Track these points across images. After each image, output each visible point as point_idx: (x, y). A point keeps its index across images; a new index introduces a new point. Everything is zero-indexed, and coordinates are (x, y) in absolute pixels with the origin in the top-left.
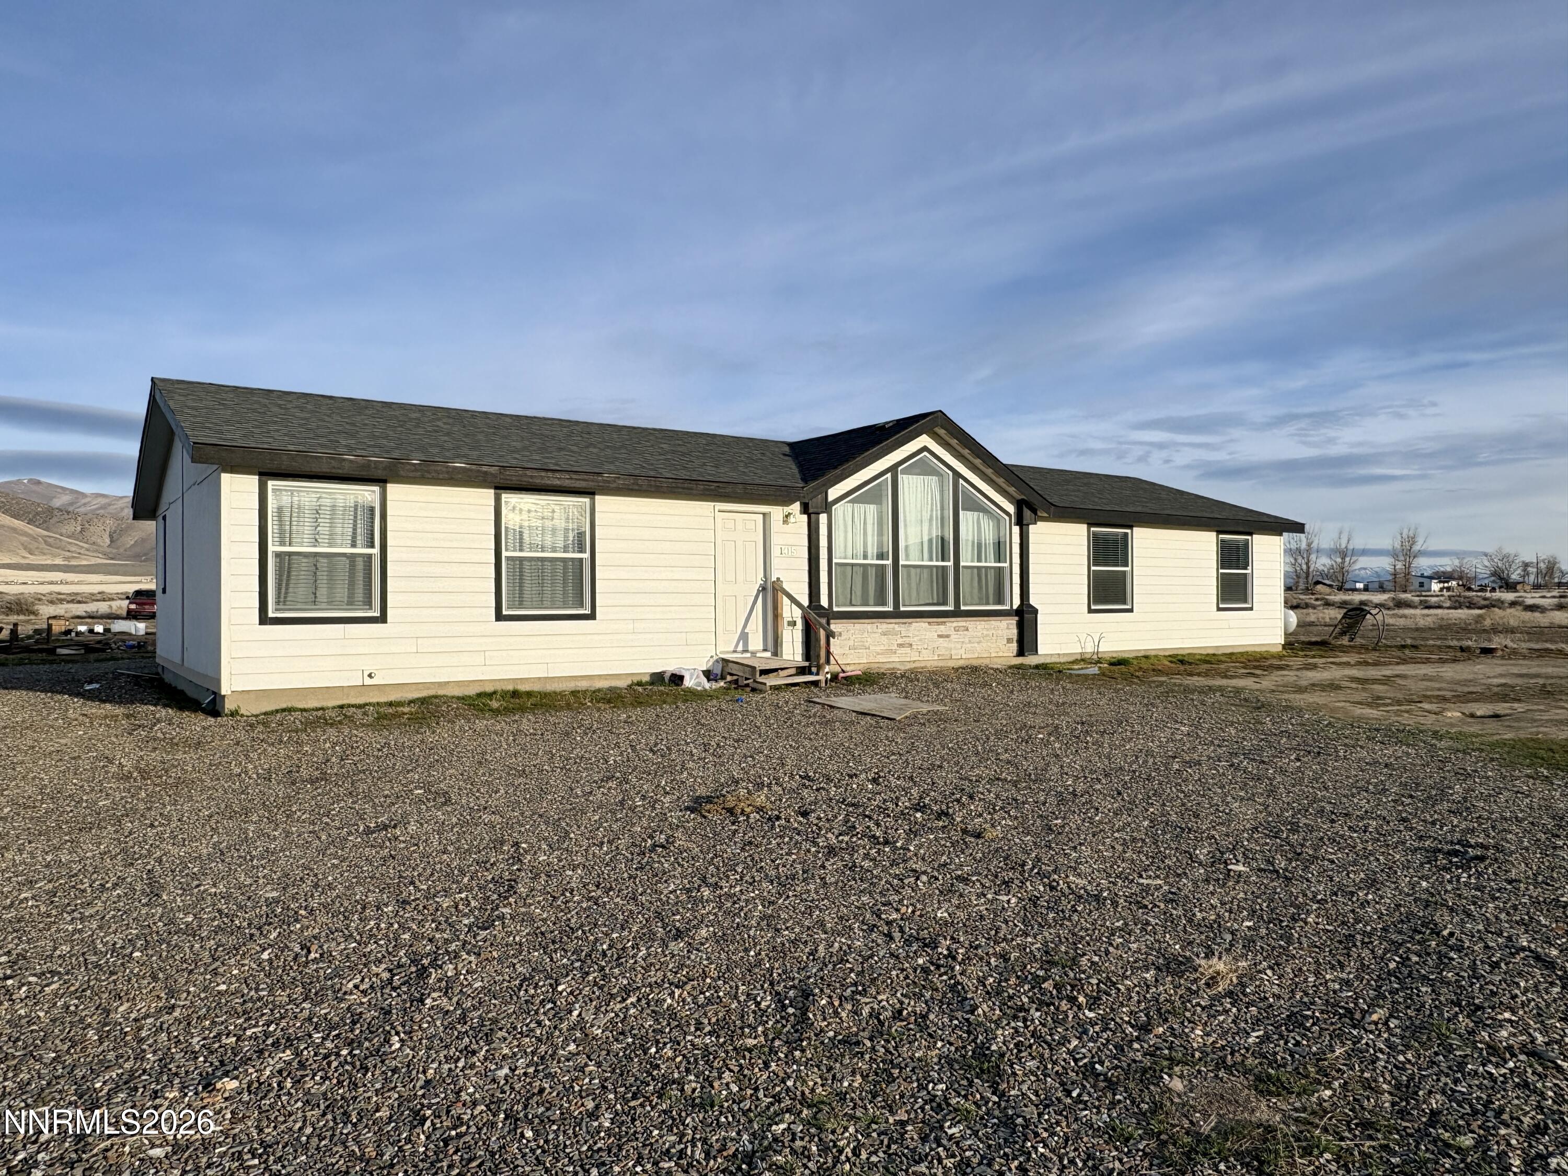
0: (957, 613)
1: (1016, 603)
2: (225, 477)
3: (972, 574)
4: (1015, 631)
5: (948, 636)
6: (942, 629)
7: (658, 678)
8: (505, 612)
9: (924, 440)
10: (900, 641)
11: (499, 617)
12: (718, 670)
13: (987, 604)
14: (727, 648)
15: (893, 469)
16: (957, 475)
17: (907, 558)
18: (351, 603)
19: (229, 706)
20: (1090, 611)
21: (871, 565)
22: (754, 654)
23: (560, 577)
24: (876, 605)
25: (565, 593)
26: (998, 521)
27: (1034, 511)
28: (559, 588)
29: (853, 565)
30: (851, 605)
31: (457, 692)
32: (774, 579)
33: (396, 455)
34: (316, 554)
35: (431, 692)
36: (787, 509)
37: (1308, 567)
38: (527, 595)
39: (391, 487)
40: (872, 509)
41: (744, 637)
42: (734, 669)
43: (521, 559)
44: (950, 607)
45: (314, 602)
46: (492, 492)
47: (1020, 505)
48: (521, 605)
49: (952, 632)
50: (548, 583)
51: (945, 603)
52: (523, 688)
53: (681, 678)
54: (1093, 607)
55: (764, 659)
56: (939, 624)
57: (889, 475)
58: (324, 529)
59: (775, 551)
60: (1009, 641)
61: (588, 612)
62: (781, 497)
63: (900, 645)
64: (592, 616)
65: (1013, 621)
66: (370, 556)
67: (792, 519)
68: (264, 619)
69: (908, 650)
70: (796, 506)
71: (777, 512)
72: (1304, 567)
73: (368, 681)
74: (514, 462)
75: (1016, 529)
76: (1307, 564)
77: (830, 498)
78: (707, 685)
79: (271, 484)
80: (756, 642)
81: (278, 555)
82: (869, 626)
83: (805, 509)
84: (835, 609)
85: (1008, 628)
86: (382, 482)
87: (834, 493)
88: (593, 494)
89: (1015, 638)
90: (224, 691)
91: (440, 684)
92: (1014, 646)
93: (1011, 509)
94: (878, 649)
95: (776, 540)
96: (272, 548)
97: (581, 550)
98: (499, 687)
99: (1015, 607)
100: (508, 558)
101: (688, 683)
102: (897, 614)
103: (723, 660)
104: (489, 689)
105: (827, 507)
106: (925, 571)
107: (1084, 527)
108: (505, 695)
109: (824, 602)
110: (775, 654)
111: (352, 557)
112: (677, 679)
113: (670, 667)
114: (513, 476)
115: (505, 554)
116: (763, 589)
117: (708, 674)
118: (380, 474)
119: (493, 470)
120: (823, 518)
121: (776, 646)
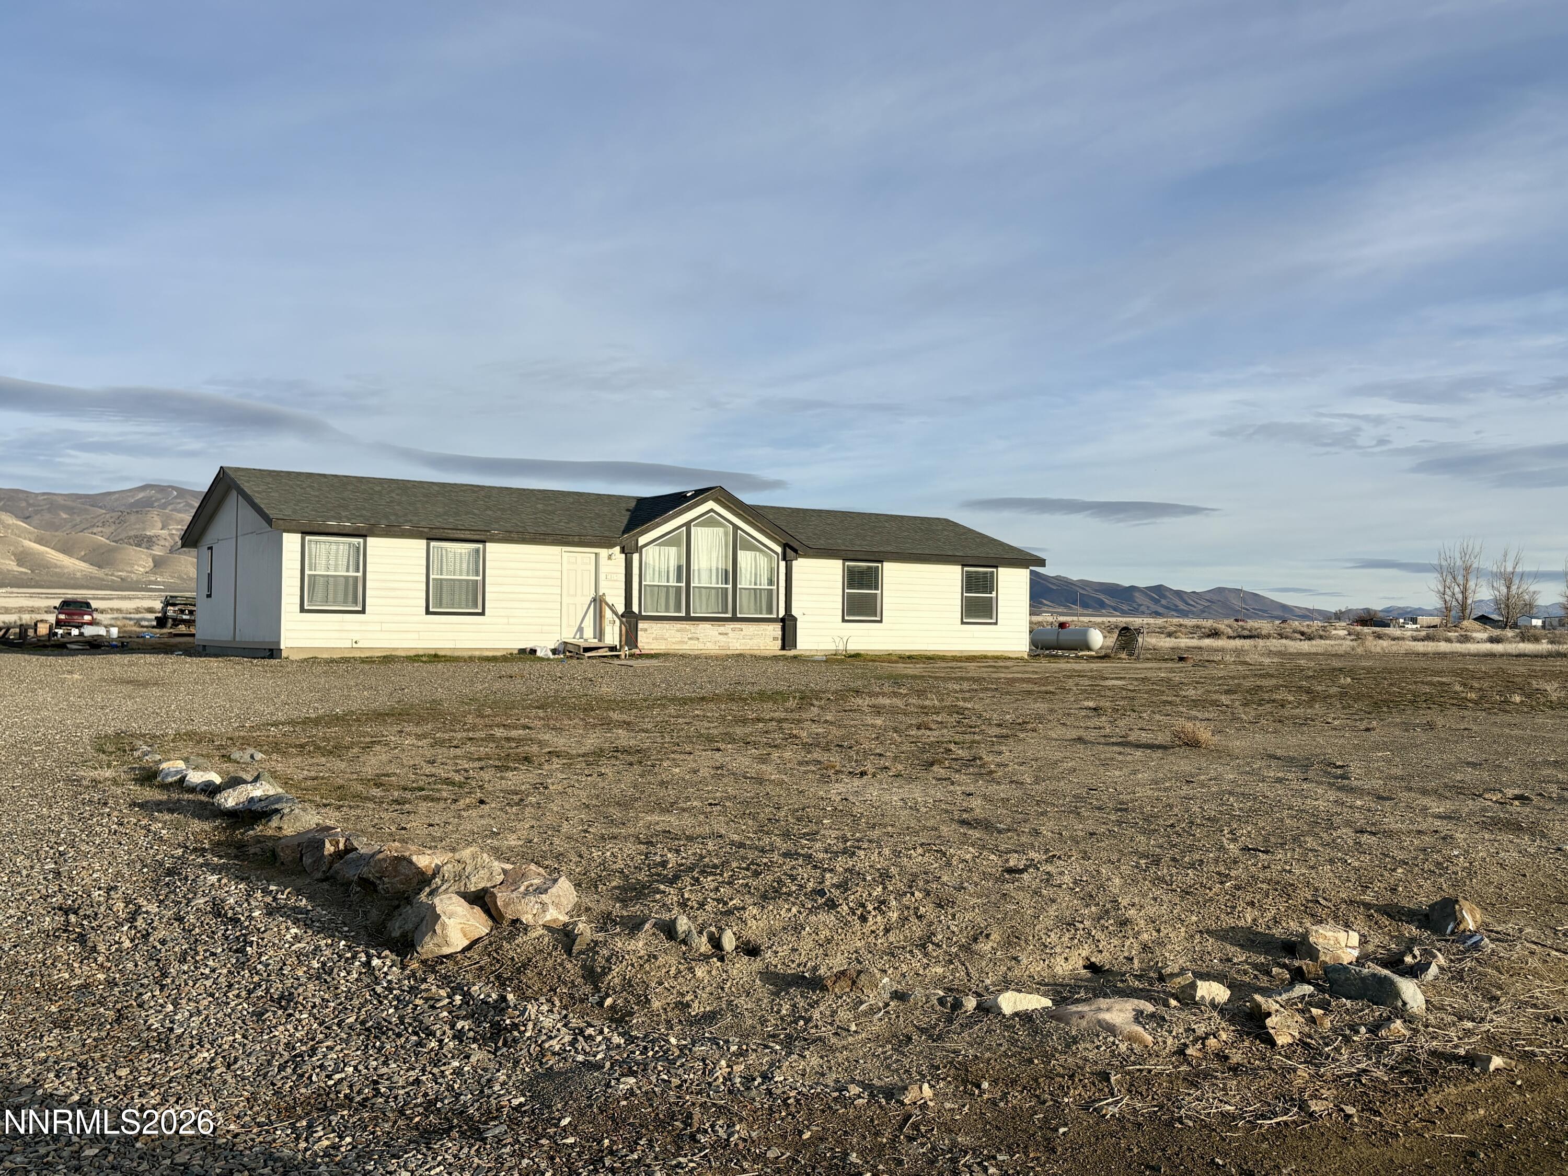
0: (734, 619)
1: (782, 613)
2: (285, 535)
3: (750, 594)
4: (780, 633)
5: (726, 634)
6: (722, 629)
7: (522, 651)
8: (431, 610)
9: (711, 505)
10: (690, 636)
11: (428, 612)
12: (561, 649)
13: (761, 613)
14: (569, 636)
15: (688, 524)
16: (736, 527)
17: (699, 582)
18: (345, 602)
19: (284, 654)
20: (844, 621)
21: (672, 587)
22: (586, 640)
23: (464, 590)
24: (675, 612)
25: (467, 599)
26: (771, 557)
27: (796, 551)
28: (464, 597)
29: (659, 586)
30: (657, 611)
31: (403, 654)
32: (601, 594)
33: (372, 522)
34: (328, 576)
35: (388, 653)
36: (611, 551)
37: (1465, 598)
38: (444, 601)
39: (368, 539)
40: (673, 550)
41: (580, 629)
42: (570, 648)
43: (441, 580)
44: (729, 615)
45: (327, 602)
46: (425, 541)
47: (785, 546)
48: (441, 607)
49: (729, 631)
50: (457, 592)
51: (726, 612)
52: (441, 653)
53: (535, 651)
54: (846, 618)
55: (594, 642)
56: (719, 626)
57: (684, 528)
58: (332, 562)
59: (602, 577)
60: (775, 639)
61: (480, 611)
62: (607, 543)
63: (690, 639)
64: (483, 614)
65: (778, 627)
66: (357, 577)
67: (613, 557)
68: (302, 610)
69: (696, 642)
70: (618, 549)
71: (604, 553)
72: (1460, 597)
73: (355, 645)
74: (438, 524)
75: (783, 564)
76: (1464, 592)
77: (640, 545)
78: (552, 657)
79: (308, 538)
80: (589, 633)
81: (309, 576)
82: (667, 626)
83: (623, 551)
84: (643, 614)
85: (775, 630)
86: (364, 536)
87: (642, 540)
88: (485, 542)
89: (780, 637)
90: (282, 647)
91: (394, 649)
92: (780, 642)
93: (779, 550)
94: (674, 640)
95: (603, 569)
96: (307, 572)
97: (477, 575)
98: (427, 652)
99: (781, 616)
100: (434, 579)
101: (539, 654)
102: (688, 618)
103: (565, 643)
104: (421, 653)
105: (638, 549)
106: (713, 591)
107: (839, 563)
108: (429, 656)
109: (635, 609)
110: (600, 640)
111: (346, 578)
112: (533, 651)
113: (528, 645)
114: (438, 533)
115: (432, 577)
116: (595, 600)
117: (554, 651)
118: (364, 533)
119: (426, 530)
120: (636, 557)
121: (600, 634)
